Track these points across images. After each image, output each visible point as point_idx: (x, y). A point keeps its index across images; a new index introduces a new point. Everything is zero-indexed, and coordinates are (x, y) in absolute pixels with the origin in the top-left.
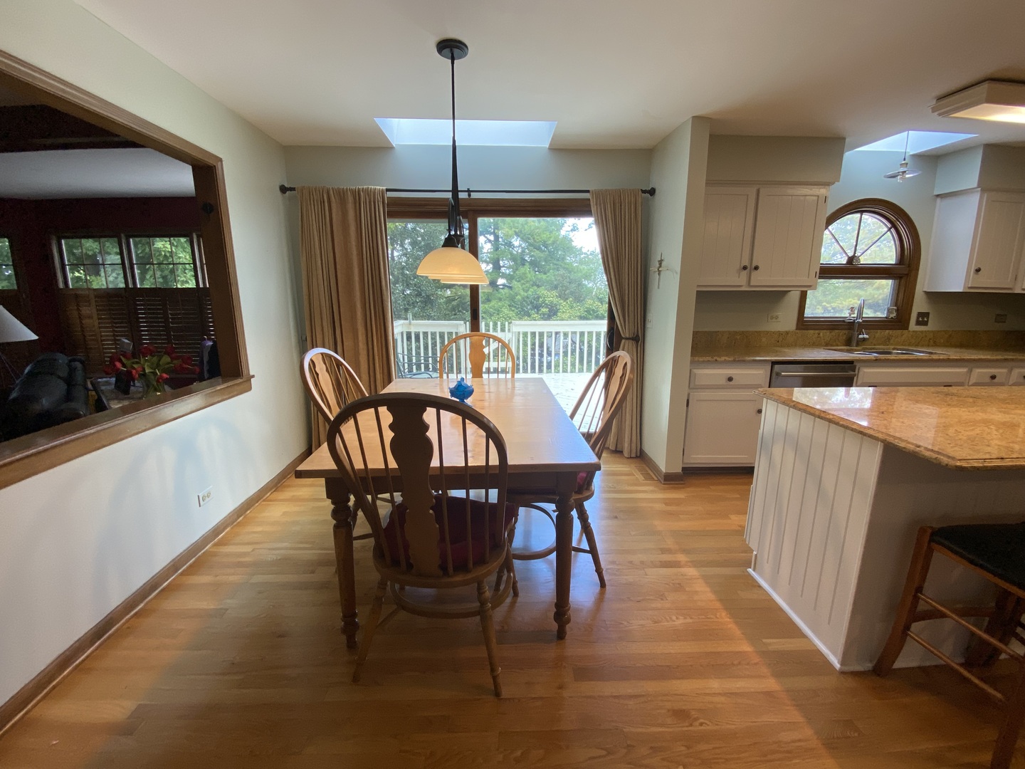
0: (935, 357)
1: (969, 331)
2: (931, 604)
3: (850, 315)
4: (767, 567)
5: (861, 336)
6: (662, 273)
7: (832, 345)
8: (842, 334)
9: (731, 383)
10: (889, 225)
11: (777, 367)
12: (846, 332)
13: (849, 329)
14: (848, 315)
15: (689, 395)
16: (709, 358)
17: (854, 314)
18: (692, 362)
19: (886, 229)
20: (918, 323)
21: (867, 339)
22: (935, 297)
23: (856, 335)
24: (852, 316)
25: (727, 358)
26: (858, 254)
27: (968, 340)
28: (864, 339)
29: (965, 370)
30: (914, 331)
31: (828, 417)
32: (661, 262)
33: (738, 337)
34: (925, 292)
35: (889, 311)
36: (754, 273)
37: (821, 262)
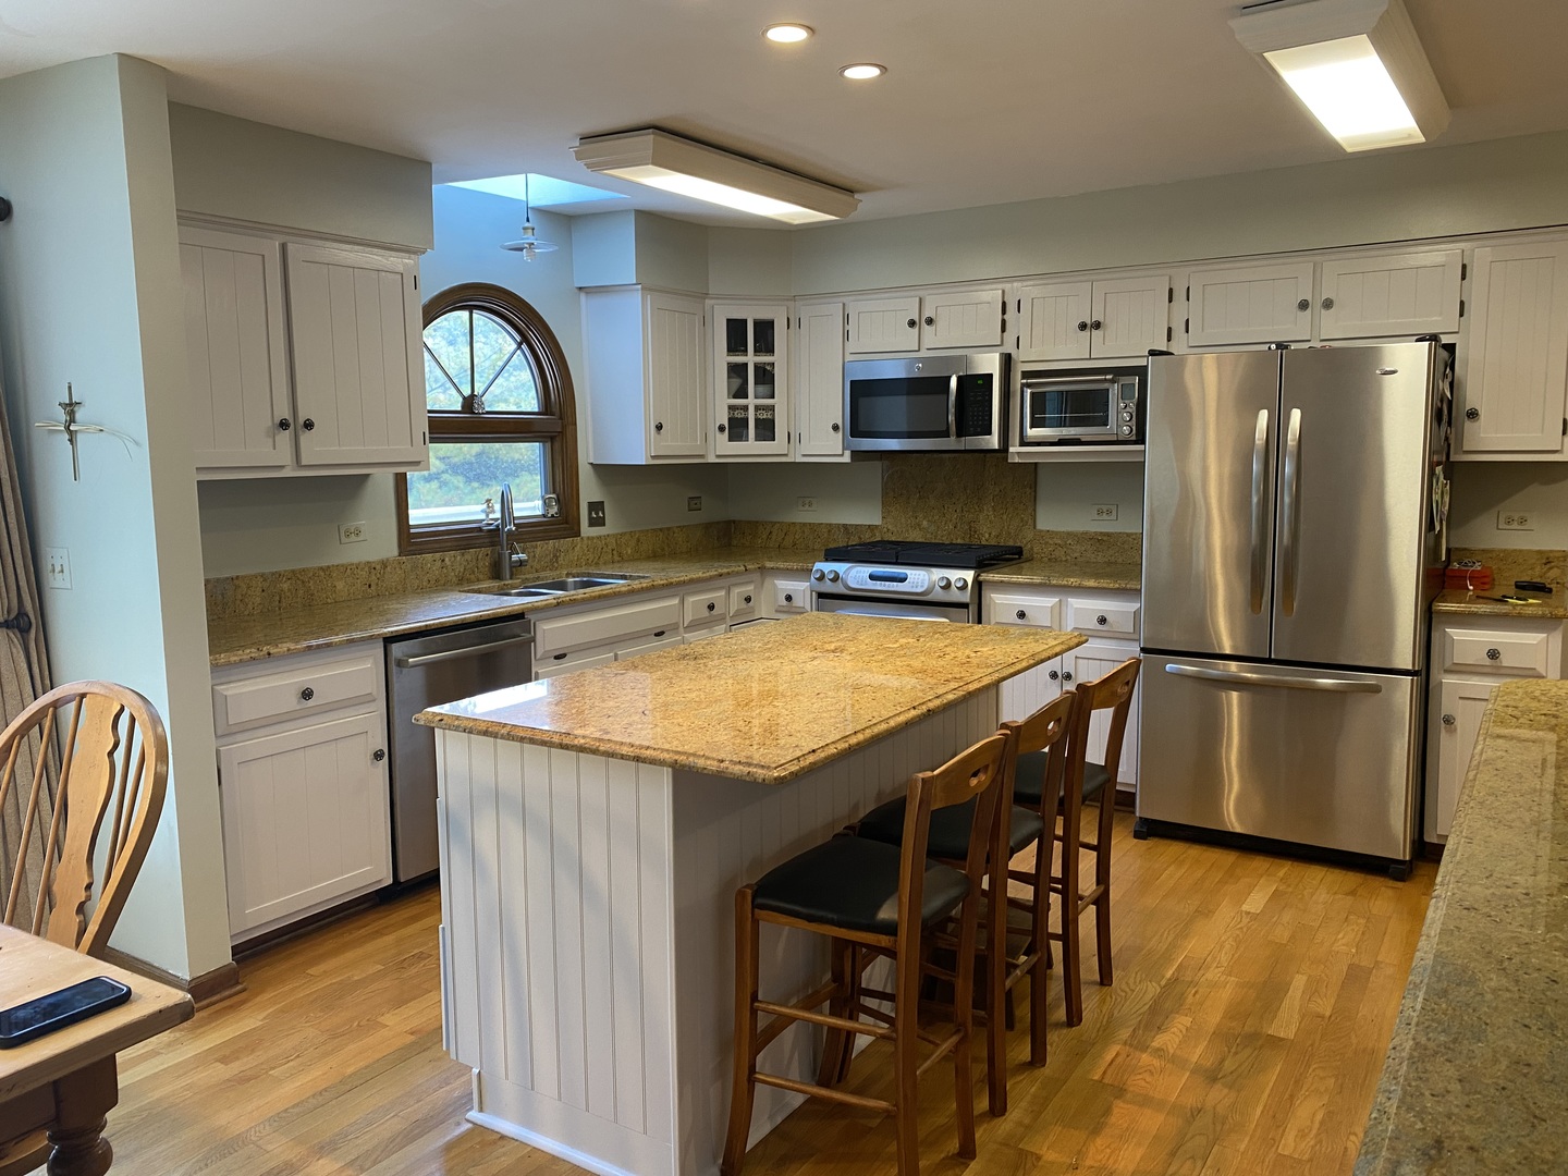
0: (636, 584)
1: (661, 530)
2: (773, 1012)
3: (487, 516)
4: (507, 1088)
5: (515, 558)
6: (80, 438)
7: (469, 581)
8: (481, 556)
9: (311, 703)
10: (518, 339)
11: (397, 649)
12: (489, 550)
13: (493, 544)
14: (483, 516)
15: (218, 752)
16: (252, 652)
17: (493, 512)
18: (215, 667)
19: (515, 346)
20: (593, 523)
21: (525, 561)
22: (606, 472)
23: (507, 556)
24: (491, 516)
25: (292, 646)
26: (479, 390)
27: (662, 548)
28: (521, 563)
29: (676, 601)
30: (588, 538)
31: (576, 742)
32: (71, 408)
33: (285, 586)
34: (592, 464)
35: (546, 503)
36: (306, 438)
37: (429, 408)
